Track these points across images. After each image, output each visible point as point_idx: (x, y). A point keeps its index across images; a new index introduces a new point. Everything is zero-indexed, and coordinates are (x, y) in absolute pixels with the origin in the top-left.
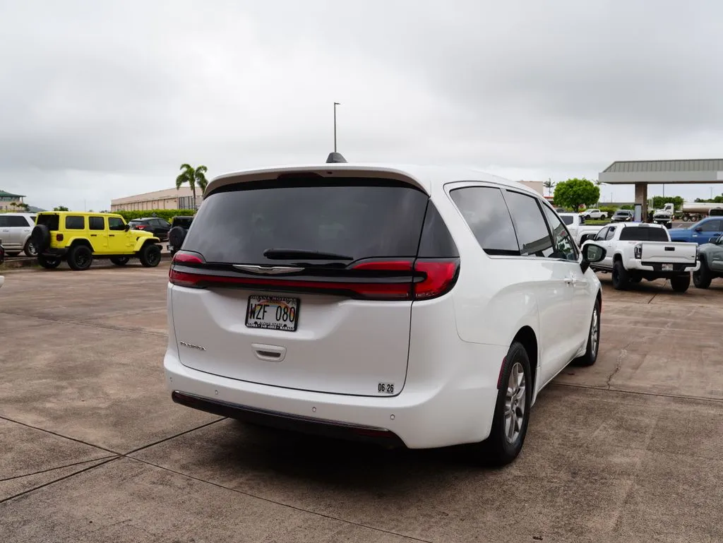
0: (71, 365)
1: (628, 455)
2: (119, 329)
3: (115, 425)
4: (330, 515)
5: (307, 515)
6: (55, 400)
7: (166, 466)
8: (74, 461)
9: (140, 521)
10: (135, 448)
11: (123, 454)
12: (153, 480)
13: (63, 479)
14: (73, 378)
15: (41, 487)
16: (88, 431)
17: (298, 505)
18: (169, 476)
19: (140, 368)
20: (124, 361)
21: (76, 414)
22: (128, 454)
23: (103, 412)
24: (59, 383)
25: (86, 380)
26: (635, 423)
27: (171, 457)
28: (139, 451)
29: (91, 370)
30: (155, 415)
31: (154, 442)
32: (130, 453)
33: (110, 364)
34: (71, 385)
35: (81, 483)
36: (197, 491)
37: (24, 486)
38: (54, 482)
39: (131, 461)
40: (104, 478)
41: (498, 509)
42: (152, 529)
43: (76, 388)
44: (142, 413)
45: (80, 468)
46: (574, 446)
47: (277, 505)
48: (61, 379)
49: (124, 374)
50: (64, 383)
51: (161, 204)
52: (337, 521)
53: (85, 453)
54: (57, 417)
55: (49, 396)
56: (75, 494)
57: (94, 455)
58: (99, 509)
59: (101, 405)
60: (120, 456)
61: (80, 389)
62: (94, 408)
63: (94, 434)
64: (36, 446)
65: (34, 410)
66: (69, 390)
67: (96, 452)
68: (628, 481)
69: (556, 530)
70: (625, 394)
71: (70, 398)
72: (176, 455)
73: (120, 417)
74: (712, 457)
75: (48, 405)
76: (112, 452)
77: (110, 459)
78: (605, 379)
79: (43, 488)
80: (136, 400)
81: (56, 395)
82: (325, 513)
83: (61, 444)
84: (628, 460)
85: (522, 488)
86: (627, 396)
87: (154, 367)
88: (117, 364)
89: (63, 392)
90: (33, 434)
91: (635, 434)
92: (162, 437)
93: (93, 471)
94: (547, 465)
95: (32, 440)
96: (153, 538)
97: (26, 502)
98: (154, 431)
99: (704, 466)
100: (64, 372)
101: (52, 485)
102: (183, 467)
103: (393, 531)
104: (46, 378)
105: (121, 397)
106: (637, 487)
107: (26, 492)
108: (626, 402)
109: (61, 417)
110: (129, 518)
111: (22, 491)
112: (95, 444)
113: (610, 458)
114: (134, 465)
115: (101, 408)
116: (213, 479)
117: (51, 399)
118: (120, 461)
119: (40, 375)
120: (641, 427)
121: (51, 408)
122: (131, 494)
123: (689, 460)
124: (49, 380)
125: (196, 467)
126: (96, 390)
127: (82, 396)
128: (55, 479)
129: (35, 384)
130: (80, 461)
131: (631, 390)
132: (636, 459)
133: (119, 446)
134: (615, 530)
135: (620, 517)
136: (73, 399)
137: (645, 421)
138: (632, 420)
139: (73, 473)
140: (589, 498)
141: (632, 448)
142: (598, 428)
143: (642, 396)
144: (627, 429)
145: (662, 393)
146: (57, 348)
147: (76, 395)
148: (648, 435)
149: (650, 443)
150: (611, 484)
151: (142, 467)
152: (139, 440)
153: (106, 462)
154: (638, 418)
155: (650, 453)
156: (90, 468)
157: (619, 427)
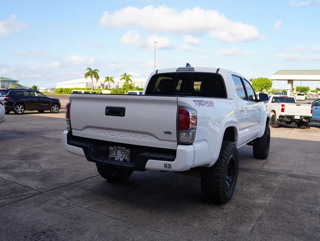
0: (28, 154)
1: (264, 199)
2: (51, 139)
3: (42, 180)
5: (116, 220)
6: (18, 169)
7: (60, 198)
8: (21, 194)
9: (44, 220)
10: (48, 190)
11: (43, 192)
12: (53, 203)
13: (15, 202)
14: (27, 160)
16: (30, 182)
17: (113, 216)
18: (60, 202)
19: (57, 156)
20: (51, 153)
21: (25, 175)
25: (33, 160)
26: (270, 185)
27: (63, 194)
28: (50, 191)
29: (36, 156)
30: (60, 176)
31: (56, 188)
32: (46, 191)
33: (44, 154)
34: (26, 162)
35: (22, 204)
36: (71, 209)
39: (45, 195)
40: (32, 202)
41: (200, 221)
42: (49, 224)
44: (55, 175)
45: (23, 197)
46: (241, 195)
47: (104, 216)
48: (22, 160)
49: (50, 158)
50: (23, 162)
51: (78, 85)
52: (129, 223)
53: (26, 191)
54: (17, 176)
55: (16, 167)
56: (19, 208)
57: (30, 192)
58: (28, 215)
59: (37, 171)
60: (41, 193)
61: (29, 164)
62: (34, 173)
63: (32, 184)
64: (6, 188)
65: (8, 173)
66: (25, 165)
68: (261, 211)
69: (224, 231)
72: (65, 193)
73: (44, 177)
74: (301, 201)
75: (15, 171)
76: (38, 191)
77: (37, 194)
78: (261, 166)
79: (6, 205)
80: (53, 170)
81: (19, 167)
82: (124, 220)
83: (17, 187)
84: (263, 201)
86: (269, 173)
87: (63, 155)
88: (48, 154)
89: (22, 165)
90: (6, 183)
91: (269, 190)
92: (61, 185)
93: (28, 199)
95: (5, 185)
96: (48, 228)
98: (58, 183)
99: (297, 205)
100: (24, 157)
101: (10, 204)
102: (67, 198)
103: (152, 229)
105: (47, 168)
106: (264, 213)
108: (268, 176)
109: (19, 176)
110: (40, 219)
112: (32, 188)
113: (255, 201)
114: (46, 197)
115: (37, 173)
116: (79, 203)
117: (16, 168)
118: (41, 195)
119: (13, 158)
120: (272, 187)
121: (15, 172)
122: (43, 209)
123: (291, 202)
124: (17, 160)
125: (73, 199)
126: (36, 165)
127: (30, 167)
128: (12, 202)
129: (11, 162)
130: (24, 194)
131: (271, 171)
132: (267, 201)
133: (42, 189)
134: (250, 232)
135: (254, 226)
136: (26, 168)
137: (275, 185)
138: (269, 184)
139: (20, 199)
140: (242, 217)
141: (266, 196)
142: (253, 187)
143: (276, 174)
144: (266, 188)
145: (285, 173)
146: (24, 147)
147: (27, 167)
148: (275, 191)
149: (275, 194)
150: (253, 212)
151: (49, 198)
152: (51, 186)
153: (34, 195)
154: (272, 183)
155: (274, 199)
156: (27, 197)
157: (262, 187)
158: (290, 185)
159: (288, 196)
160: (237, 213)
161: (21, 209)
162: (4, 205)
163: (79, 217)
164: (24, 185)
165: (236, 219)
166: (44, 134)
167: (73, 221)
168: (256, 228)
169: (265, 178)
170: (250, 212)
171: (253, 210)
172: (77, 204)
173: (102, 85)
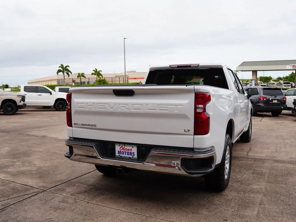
0: (17, 152)
1: (259, 185)
2: (37, 136)
3: (40, 177)
4: (137, 213)
5: (128, 213)
6: (12, 168)
7: (64, 195)
8: (24, 194)
10: (50, 187)
11: (45, 190)
12: (59, 200)
13: (20, 201)
14: (19, 158)
15: (11, 205)
16: (29, 180)
17: (123, 209)
18: (66, 199)
19: (48, 153)
20: (41, 150)
21: (22, 173)
23: (34, 172)
24: (13, 160)
25: (25, 158)
27: (66, 191)
28: (52, 188)
29: (26, 154)
30: (57, 173)
31: (58, 185)
32: (48, 189)
33: (34, 151)
34: (18, 161)
35: (28, 203)
36: (79, 205)
37: (3, 205)
38: (16, 203)
39: (49, 193)
40: (38, 200)
41: (207, 208)
43: (21, 162)
44: (52, 172)
46: (236, 181)
47: (114, 210)
48: (14, 158)
49: (41, 156)
50: (15, 160)
51: (50, 82)
52: (140, 216)
53: (28, 190)
54: (14, 175)
55: (10, 166)
56: (26, 208)
57: (32, 191)
58: (37, 214)
59: (33, 169)
61: (23, 162)
62: (30, 171)
63: (31, 182)
64: (6, 188)
65: (3, 172)
66: (18, 163)
67: (33, 189)
68: (260, 196)
70: (255, 160)
71: (19, 167)
72: (68, 190)
73: (41, 174)
75: (9, 170)
76: (40, 189)
77: (39, 192)
78: (246, 154)
79: (12, 206)
80: (49, 167)
81: (13, 166)
82: (135, 212)
83: (17, 187)
85: (217, 199)
86: (256, 160)
87: (54, 152)
88: (38, 151)
89: (15, 164)
90: (4, 183)
91: (261, 176)
92: (61, 182)
93: (33, 198)
95: (4, 185)
97: (5, 212)
98: (58, 179)
100: (15, 155)
102: (72, 195)
103: (165, 219)
104: (7, 158)
105: (41, 165)
106: (264, 198)
107: (4, 208)
108: (255, 163)
109: (16, 175)
110: (51, 217)
111: (2, 208)
112: (32, 186)
113: (251, 186)
114: (50, 194)
115: (33, 171)
116: (85, 199)
118: (44, 193)
119: (4, 157)
120: (263, 173)
121: (11, 171)
122: (51, 207)
123: (284, 186)
124: (8, 159)
125: (78, 195)
126: (30, 163)
127: (24, 166)
128: (17, 202)
129: (3, 161)
130: (27, 194)
131: (257, 158)
132: (262, 187)
133: (43, 187)
134: (257, 216)
135: (259, 210)
136: (20, 167)
137: (264, 170)
138: (259, 170)
139: (24, 199)
140: (245, 203)
141: (260, 182)
142: (245, 174)
143: (262, 160)
144: (257, 174)
145: (270, 159)
146: (10, 145)
147: (21, 165)
148: (266, 176)
149: (267, 180)
150: (253, 197)
151: (54, 195)
152: (52, 184)
153: (38, 194)
154: (261, 169)
155: (268, 184)
156: (31, 196)
157: (254, 173)
158: (279, 170)
159: (280, 181)
160: (238, 199)
161: (29, 209)
162: (9, 206)
163: (90, 212)
164: (24, 184)
165: (240, 205)
166: (28, 132)
167: (86, 217)
168: (260, 212)
169: (254, 165)
170: (250, 197)
171: (252, 195)
172: (83, 200)
173: (74, 81)
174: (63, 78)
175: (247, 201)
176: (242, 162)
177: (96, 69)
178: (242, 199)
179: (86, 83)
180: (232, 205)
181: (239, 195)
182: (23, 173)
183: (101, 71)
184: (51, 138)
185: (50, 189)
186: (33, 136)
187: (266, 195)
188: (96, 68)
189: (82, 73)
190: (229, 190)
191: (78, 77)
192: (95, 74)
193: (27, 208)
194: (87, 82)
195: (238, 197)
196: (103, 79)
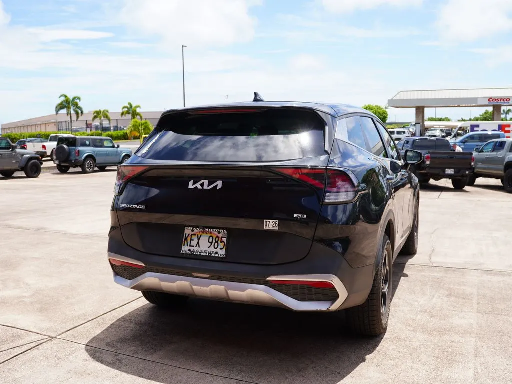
1: (464, 318)
2: (26, 229)
3: (41, 310)
4: (243, 379)
8: (11, 345)
10: (63, 330)
11: (54, 336)
13: (4, 362)
16: (19, 317)
20: (36, 255)
21: (4, 302)
22: (58, 335)
23: (28, 300)
25: (7, 273)
26: (461, 291)
28: (68, 332)
29: (9, 264)
30: (74, 300)
32: (60, 334)
33: (25, 259)
35: (21, 365)
39: (63, 342)
41: (378, 366)
44: (63, 299)
46: (421, 311)
47: (198, 373)
49: (39, 267)
53: (20, 337)
56: (18, 375)
57: (28, 339)
59: (25, 294)
60: (52, 338)
62: (19, 297)
63: (26, 320)
67: (29, 336)
68: (472, 339)
73: (44, 304)
76: (43, 335)
77: (42, 341)
78: (428, 258)
80: (55, 288)
82: (239, 378)
84: (465, 321)
85: (391, 347)
87: (63, 259)
88: (31, 257)
91: (464, 300)
92: (85, 319)
93: (30, 353)
94: (405, 328)
98: (77, 314)
102: (109, 344)
105: (41, 286)
112: (27, 329)
113: (451, 321)
114: (66, 345)
115: (26, 297)
116: (137, 353)
118: (53, 342)
120: (467, 295)
122: (69, 372)
125: (120, 344)
126: (17, 281)
130: (17, 345)
132: (472, 321)
133: (49, 329)
137: (468, 290)
138: (458, 289)
139: (12, 356)
140: (446, 353)
141: (465, 312)
142: (434, 296)
143: (460, 270)
144: (456, 296)
145: (474, 267)
148: (475, 301)
149: (478, 307)
150: (459, 341)
151: (73, 347)
152: (65, 323)
153: (40, 344)
154: (462, 287)
155: (480, 315)
156: (27, 350)
157: (450, 295)
158: (495, 288)
159: (502, 310)
160: (433, 346)
166: (8, 220)
169: (446, 278)
170: (453, 342)
171: (457, 338)
172: (133, 354)
173: (89, 126)
174: (70, 120)
175: (450, 349)
176: (424, 273)
177: (130, 104)
178: (439, 346)
179: (112, 128)
180: (424, 357)
181: (432, 338)
182: (6, 303)
183: (139, 107)
184: (56, 232)
185: (63, 333)
186: (19, 228)
187: (483, 338)
188: (130, 102)
189: (104, 111)
190: (412, 329)
191: (95, 117)
192: (128, 113)
193: (21, 375)
194: (114, 127)
195: (432, 341)
196: (144, 121)
